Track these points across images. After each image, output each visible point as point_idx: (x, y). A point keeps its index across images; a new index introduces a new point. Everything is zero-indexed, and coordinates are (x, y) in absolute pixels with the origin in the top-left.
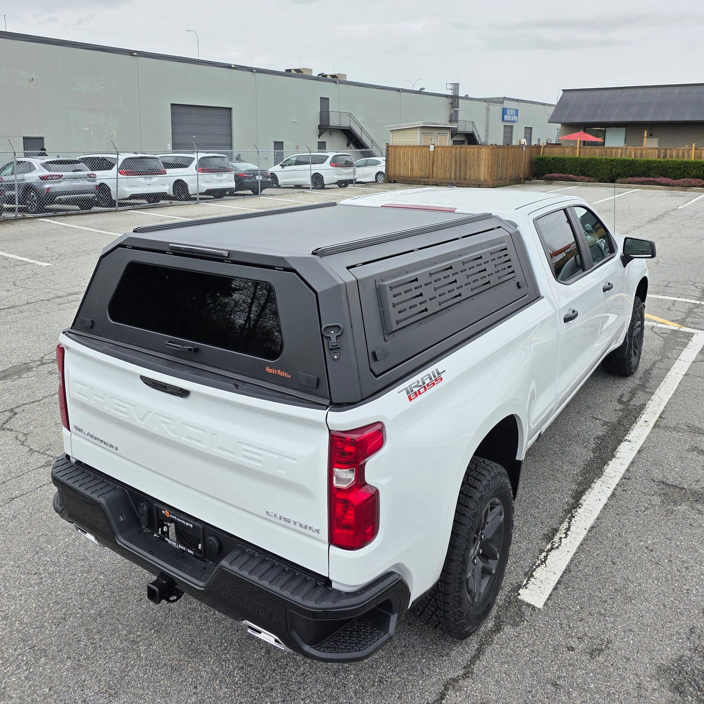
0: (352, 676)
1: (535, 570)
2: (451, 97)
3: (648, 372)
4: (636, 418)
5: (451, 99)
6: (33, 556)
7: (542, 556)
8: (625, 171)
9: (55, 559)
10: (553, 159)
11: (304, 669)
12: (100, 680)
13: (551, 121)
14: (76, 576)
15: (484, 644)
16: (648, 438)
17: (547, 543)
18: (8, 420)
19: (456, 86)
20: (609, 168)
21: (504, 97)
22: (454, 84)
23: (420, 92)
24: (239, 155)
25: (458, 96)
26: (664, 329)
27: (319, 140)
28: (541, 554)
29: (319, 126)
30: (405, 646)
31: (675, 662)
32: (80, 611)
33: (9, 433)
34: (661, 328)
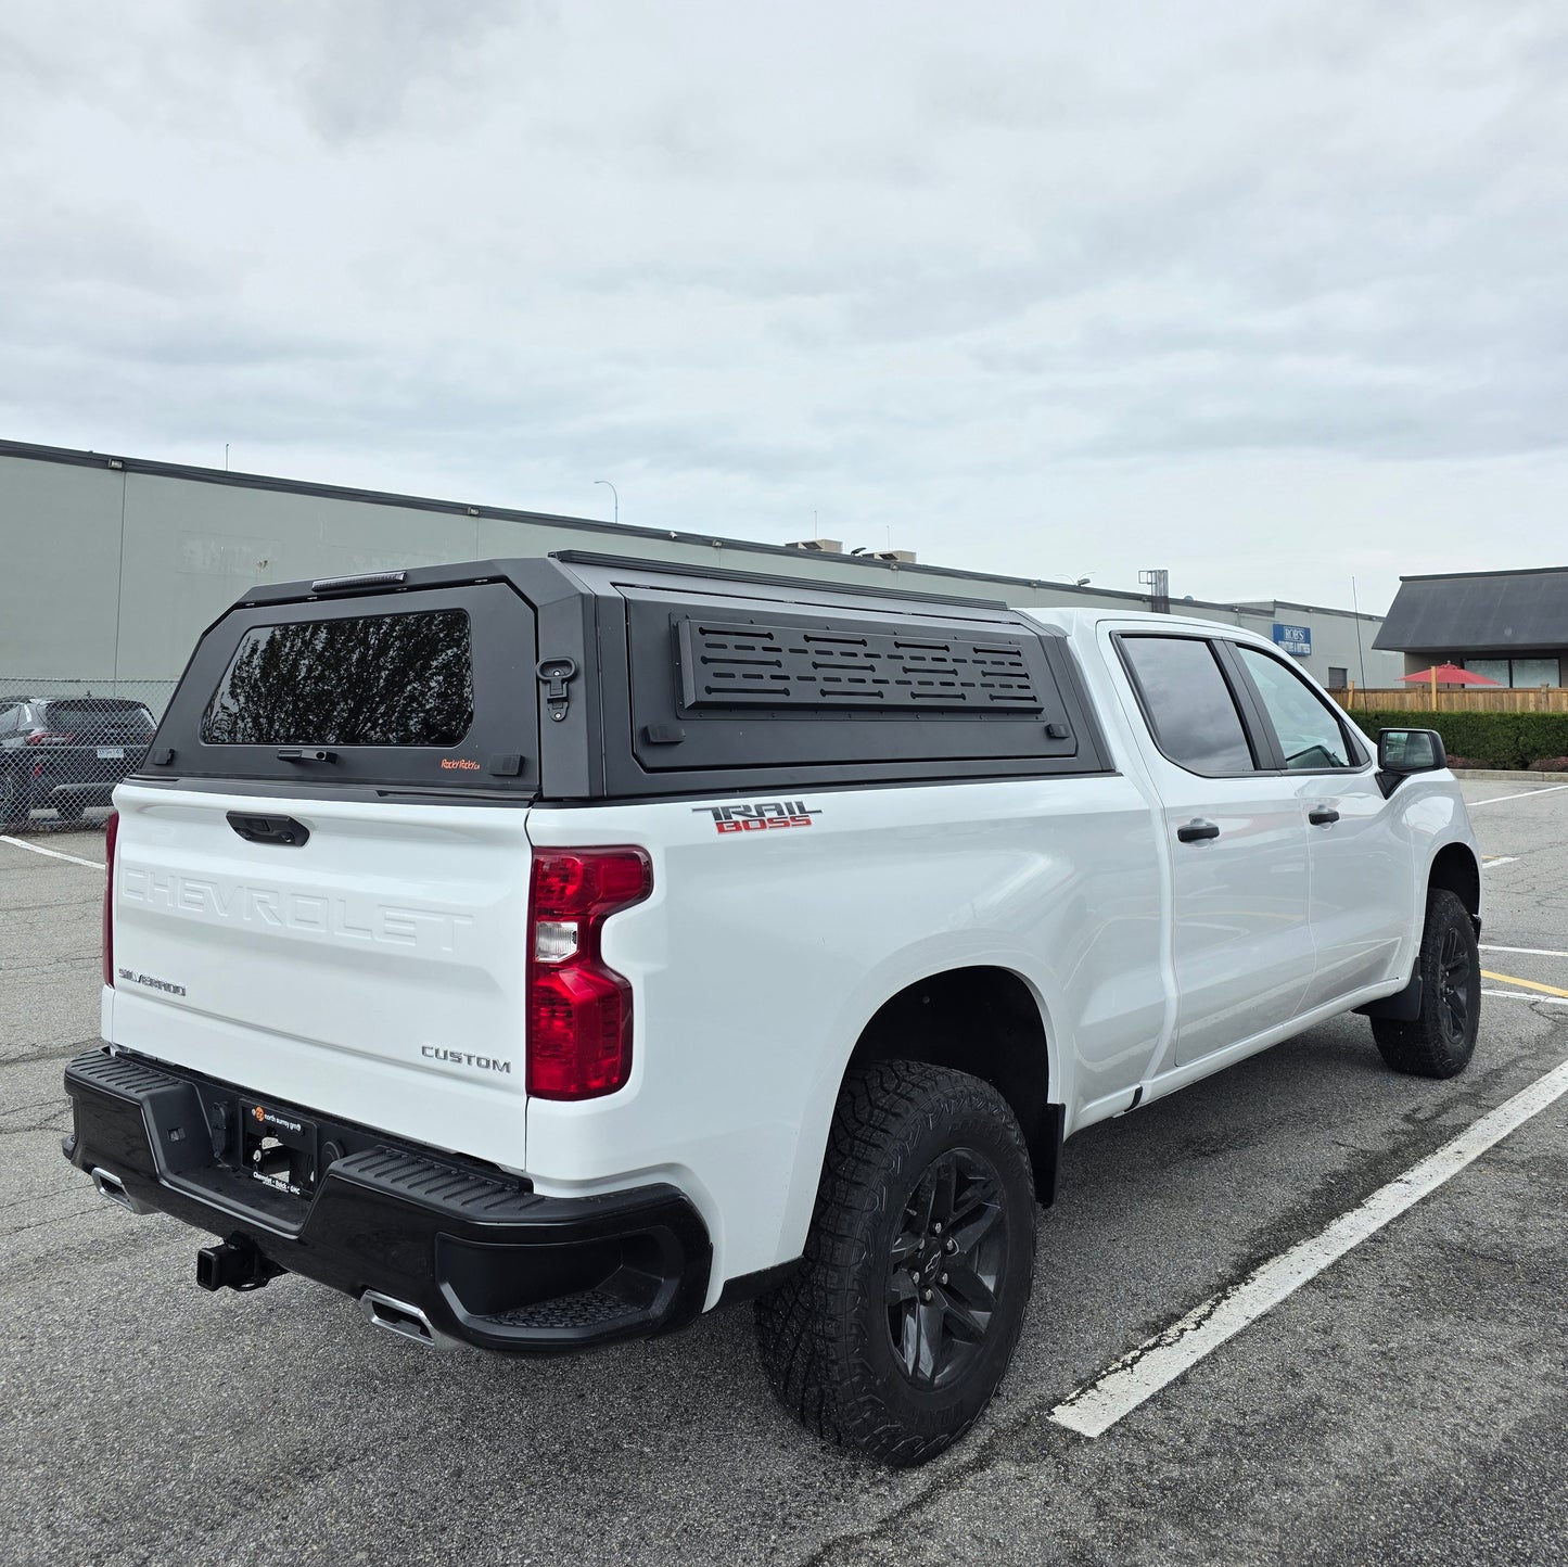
0: (625, 1519)
1: (1104, 1376)
2: (1151, 599)
3: (1495, 1075)
4: (1437, 1147)
5: (1151, 604)
6: (30, 1313)
7: (1128, 1358)
8: (1548, 743)
9: (70, 1318)
10: (1377, 717)
11: (525, 1503)
12: (92, 1498)
13: (1378, 646)
14: (103, 1345)
15: (941, 1487)
16: (1456, 1177)
17: (1150, 1337)
18: (55, 1115)
19: (1161, 576)
20: (1510, 734)
21: (1275, 602)
22: (1155, 571)
23: (1080, 589)
25: (1166, 597)
26: (1561, 1005)
28: (1126, 1351)
30: (760, 1480)
31: (1381, 1540)
32: (91, 1395)
33: (51, 1133)
34: (1554, 1004)
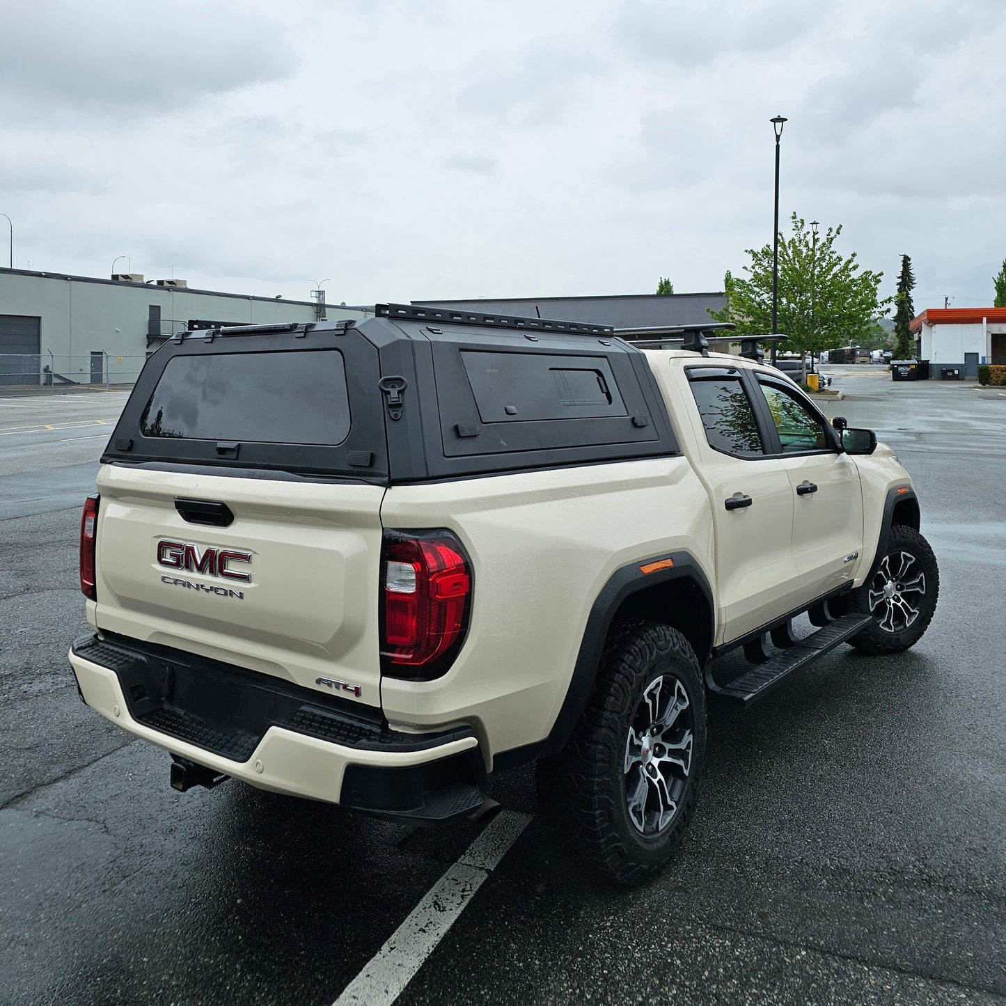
2: (316, 305)
5: (315, 307)
19: (321, 294)
22: (318, 291)
23: (277, 300)
24: (48, 367)
25: (324, 304)
27: (148, 351)
29: (147, 335)
